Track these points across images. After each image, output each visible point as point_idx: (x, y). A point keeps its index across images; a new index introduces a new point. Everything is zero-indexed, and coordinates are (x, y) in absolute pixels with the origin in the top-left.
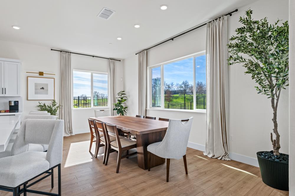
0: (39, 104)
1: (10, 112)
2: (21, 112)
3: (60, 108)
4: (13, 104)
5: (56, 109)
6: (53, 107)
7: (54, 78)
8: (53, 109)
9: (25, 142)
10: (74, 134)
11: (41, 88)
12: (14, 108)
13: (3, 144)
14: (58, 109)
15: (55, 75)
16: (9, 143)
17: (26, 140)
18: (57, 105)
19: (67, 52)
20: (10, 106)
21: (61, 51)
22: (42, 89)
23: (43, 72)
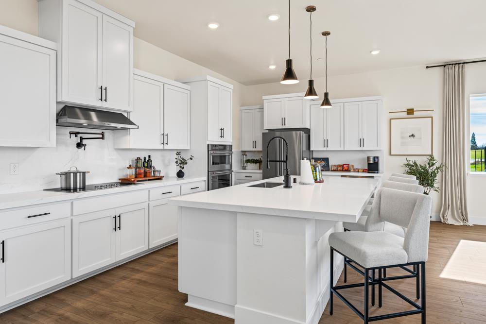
0: (406, 163)
1: (369, 172)
2: (382, 173)
3: (442, 171)
4: (372, 162)
5: (436, 172)
6: (429, 167)
7: (433, 116)
8: (430, 172)
9: (381, 218)
10: (471, 223)
11: (410, 136)
12: (373, 167)
13: (355, 214)
14: (438, 172)
15: (433, 110)
16: (361, 215)
17: (381, 215)
18: (437, 165)
19: (455, 64)
20: (369, 164)
21: (444, 66)
22: (412, 138)
23: (413, 109)
